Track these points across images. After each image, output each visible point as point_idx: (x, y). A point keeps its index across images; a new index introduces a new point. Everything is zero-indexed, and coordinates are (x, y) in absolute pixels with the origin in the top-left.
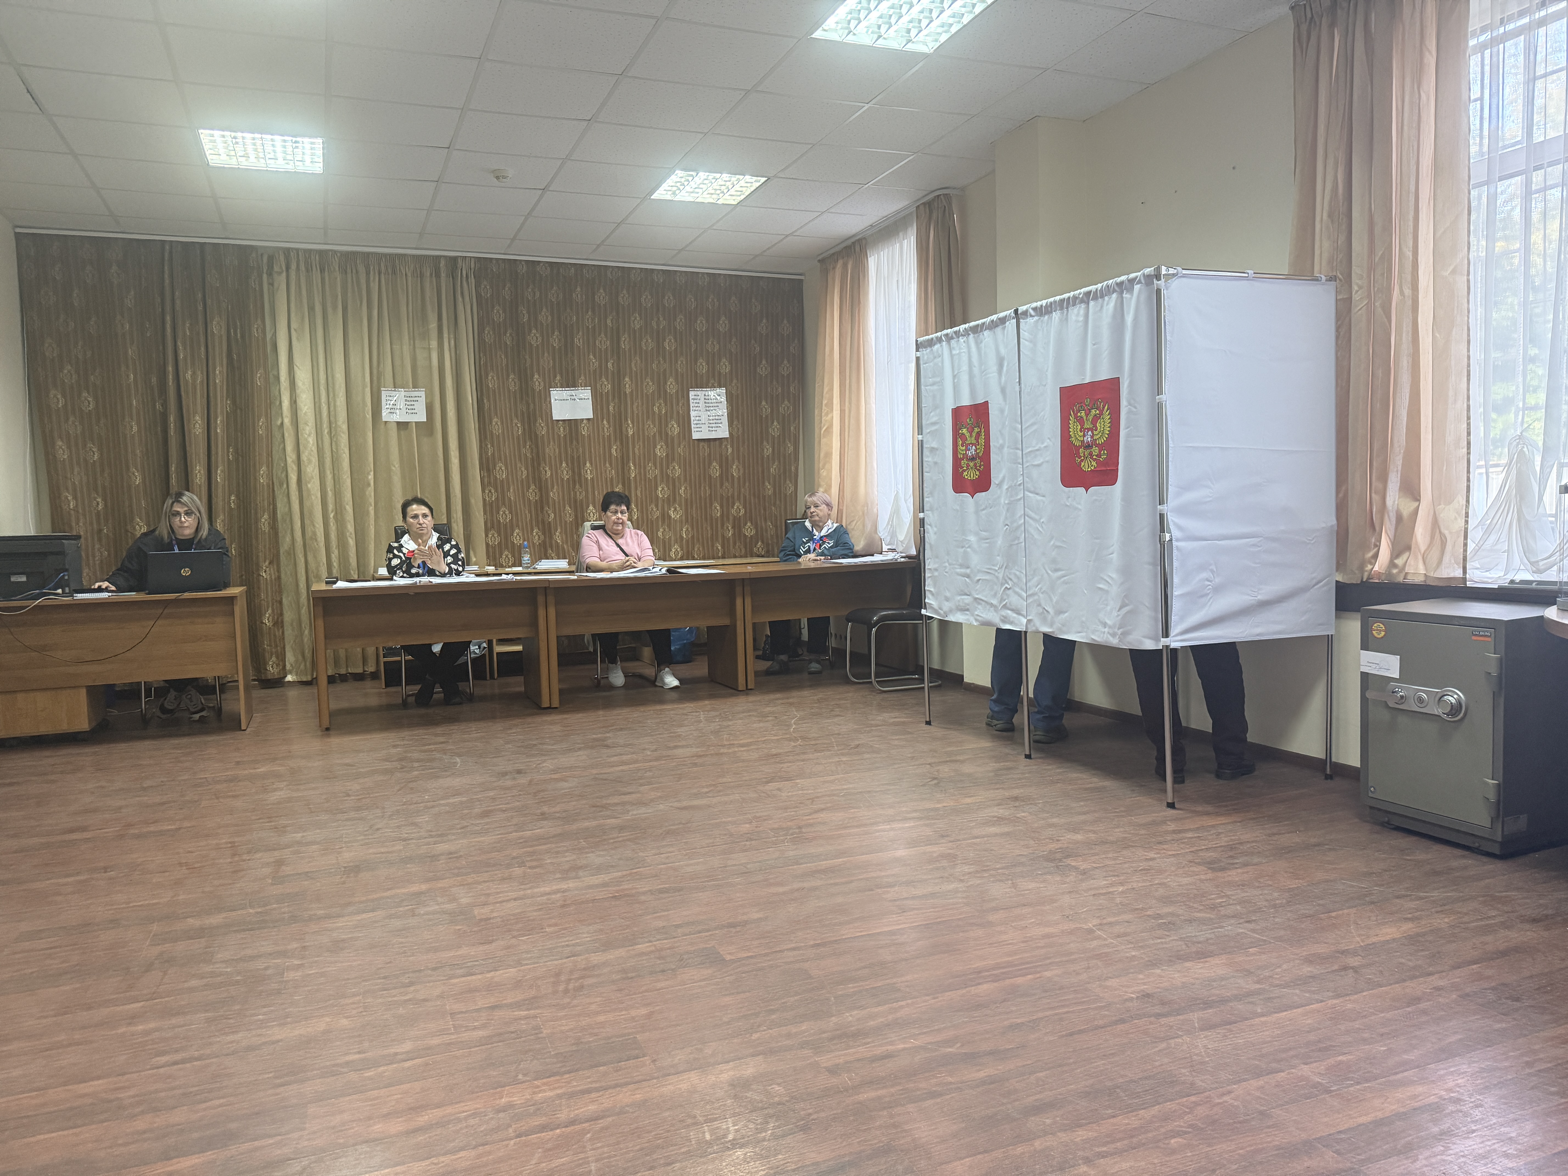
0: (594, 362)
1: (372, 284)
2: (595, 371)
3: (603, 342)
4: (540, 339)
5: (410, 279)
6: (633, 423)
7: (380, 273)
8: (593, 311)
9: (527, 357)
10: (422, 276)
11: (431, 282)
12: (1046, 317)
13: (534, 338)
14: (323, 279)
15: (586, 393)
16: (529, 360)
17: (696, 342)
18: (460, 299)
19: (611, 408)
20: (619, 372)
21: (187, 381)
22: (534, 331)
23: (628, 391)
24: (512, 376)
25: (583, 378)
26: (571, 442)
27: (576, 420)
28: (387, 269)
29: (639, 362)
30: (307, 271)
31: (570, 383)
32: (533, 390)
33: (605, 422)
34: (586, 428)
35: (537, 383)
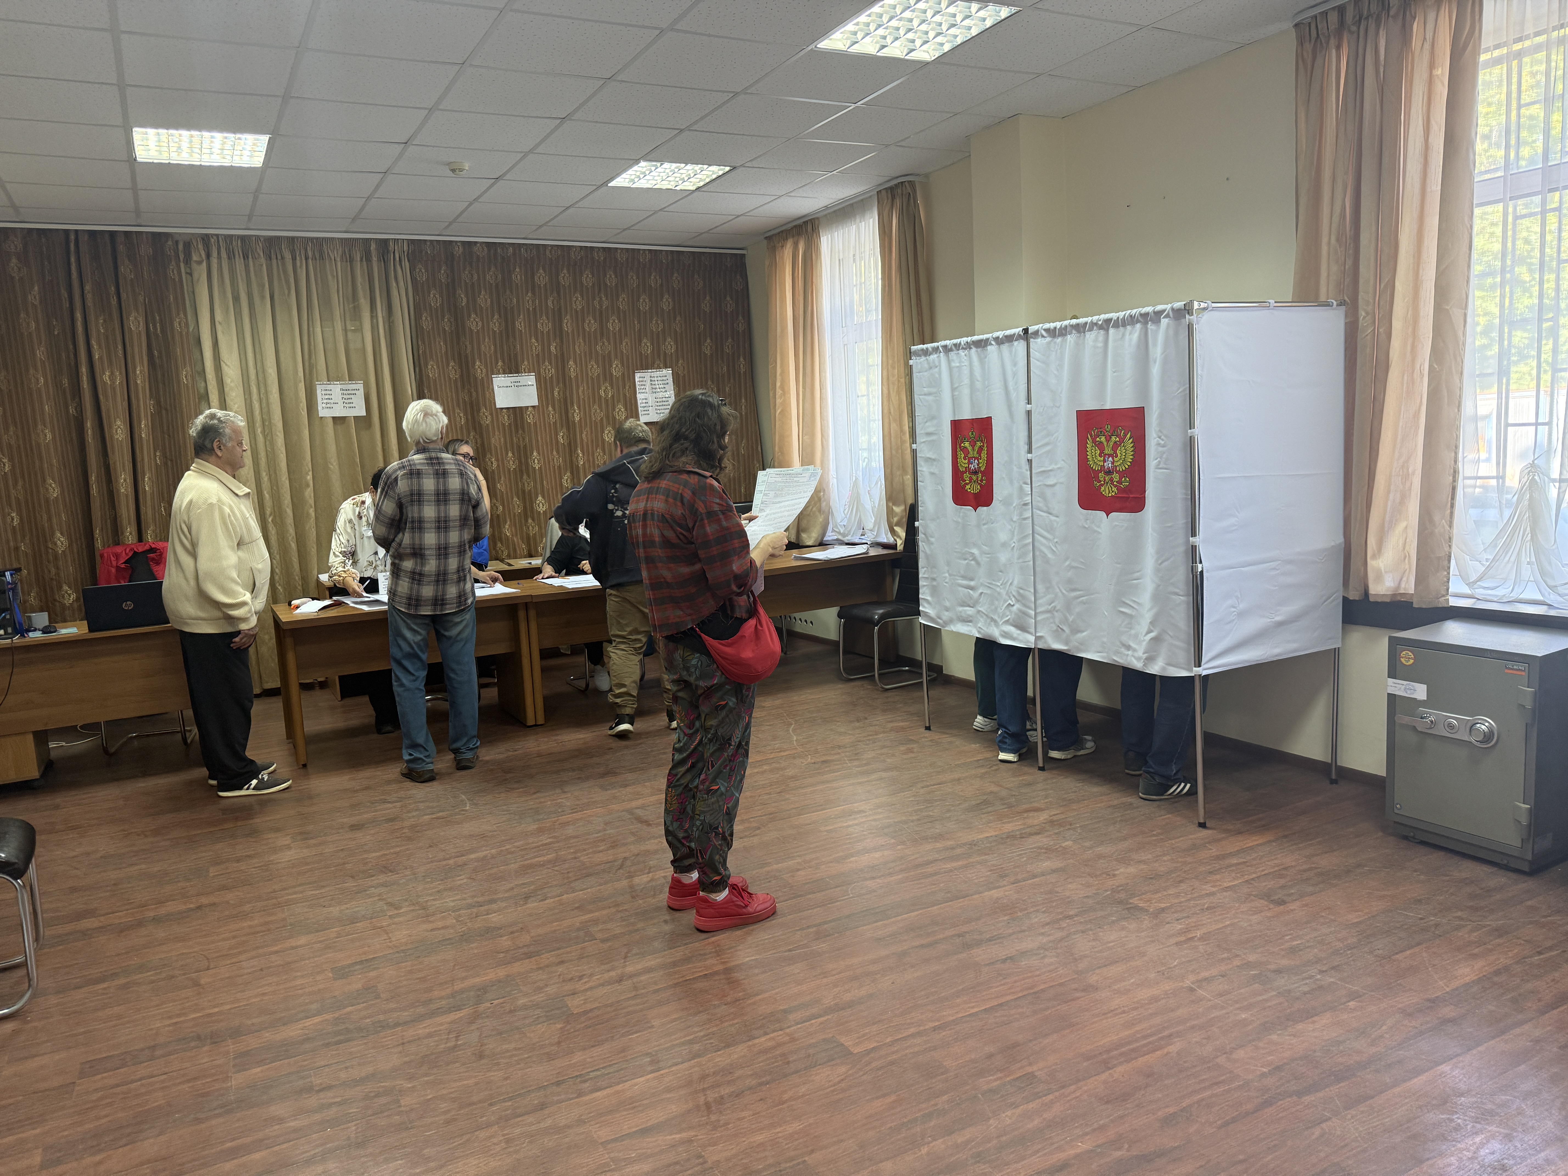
0: (535, 345)
1: (299, 270)
2: (538, 355)
3: (545, 325)
4: (480, 324)
5: (339, 264)
6: (579, 408)
7: (307, 259)
8: (534, 293)
9: (468, 343)
10: (351, 260)
11: (361, 266)
12: (1059, 340)
13: (474, 323)
14: (247, 266)
15: (530, 380)
16: (469, 347)
17: (639, 322)
18: (394, 284)
19: (556, 393)
20: (562, 355)
21: (105, 383)
22: (473, 316)
23: (573, 375)
24: (452, 364)
25: (526, 363)
26: (517, 431)
27: (521, 408)
28: (314, 254)
29: (582, 344)
30: (229, 258)
31: (513, 368)
32: (476, 378)
33: (550, 408)
34: (531, 417)
35: (479, 371)
